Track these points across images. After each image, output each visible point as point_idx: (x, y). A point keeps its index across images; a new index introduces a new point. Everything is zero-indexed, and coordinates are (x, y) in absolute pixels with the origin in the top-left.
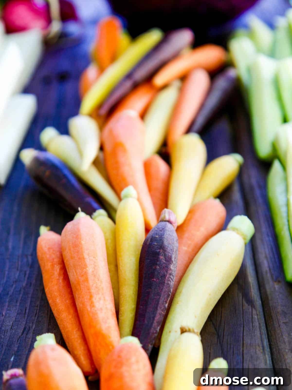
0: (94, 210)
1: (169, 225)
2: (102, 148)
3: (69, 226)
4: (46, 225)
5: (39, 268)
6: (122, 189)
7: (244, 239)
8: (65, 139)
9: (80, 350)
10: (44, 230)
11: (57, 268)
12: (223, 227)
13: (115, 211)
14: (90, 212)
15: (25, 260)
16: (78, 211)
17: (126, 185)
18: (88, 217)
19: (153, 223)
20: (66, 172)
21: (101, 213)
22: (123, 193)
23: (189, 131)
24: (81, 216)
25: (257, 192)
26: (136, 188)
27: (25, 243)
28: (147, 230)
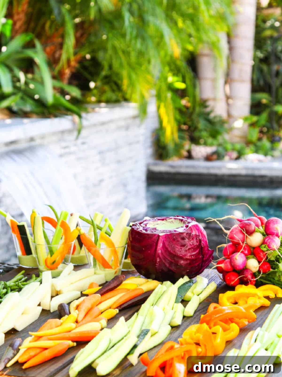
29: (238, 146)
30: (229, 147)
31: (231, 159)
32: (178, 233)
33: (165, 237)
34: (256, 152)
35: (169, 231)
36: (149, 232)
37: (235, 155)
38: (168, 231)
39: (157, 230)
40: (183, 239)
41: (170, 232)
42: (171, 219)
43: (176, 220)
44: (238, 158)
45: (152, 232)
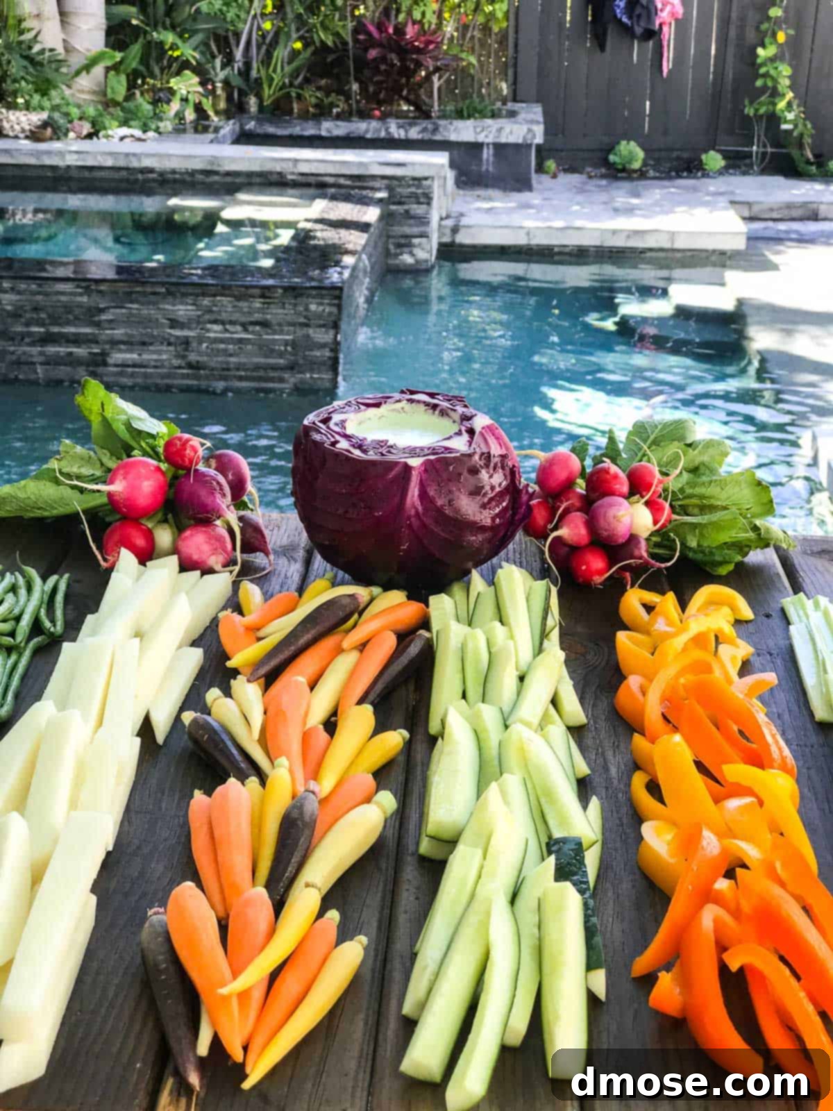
0: (247, 777)
1: (311, 796)
2: (265, 713)
3: (220, 789)
4: (200, 789)
5: (189, 828)
6: (276, 758)
7: (385, 813)
8: (228, 700)
9: (217, 898)
10: (198, 794)
11: (205, 829)
12: (368, 800)
13: (267, 776)
14: (242, 778)
15: (176, 821)
16: (229, 776)
17: (280, 756)
18: (239, 783)
19: (301, 789)
20: (224, 737)
21: (253, 781)
22: (276, 763)
23: (361, 702)
24: (232, 781)
25: (419, 768)
26: (288, 758)
27: (179, 803)
28: (293, 797)
29: (91, 111)
30: (75, 112)
31: (79, 137)
32: (458, 455)
33: (426, 471)
34: (125, 123)
35: (429, 448)
36: (372, 456)
37: (86, 128)
38: (426, 452)
39: (391, 447)
40: (474, 471)
41: (434, 454)
42: (399, 401)
43: (414, 405)
44: (90, 136)
45: (382, 454)
